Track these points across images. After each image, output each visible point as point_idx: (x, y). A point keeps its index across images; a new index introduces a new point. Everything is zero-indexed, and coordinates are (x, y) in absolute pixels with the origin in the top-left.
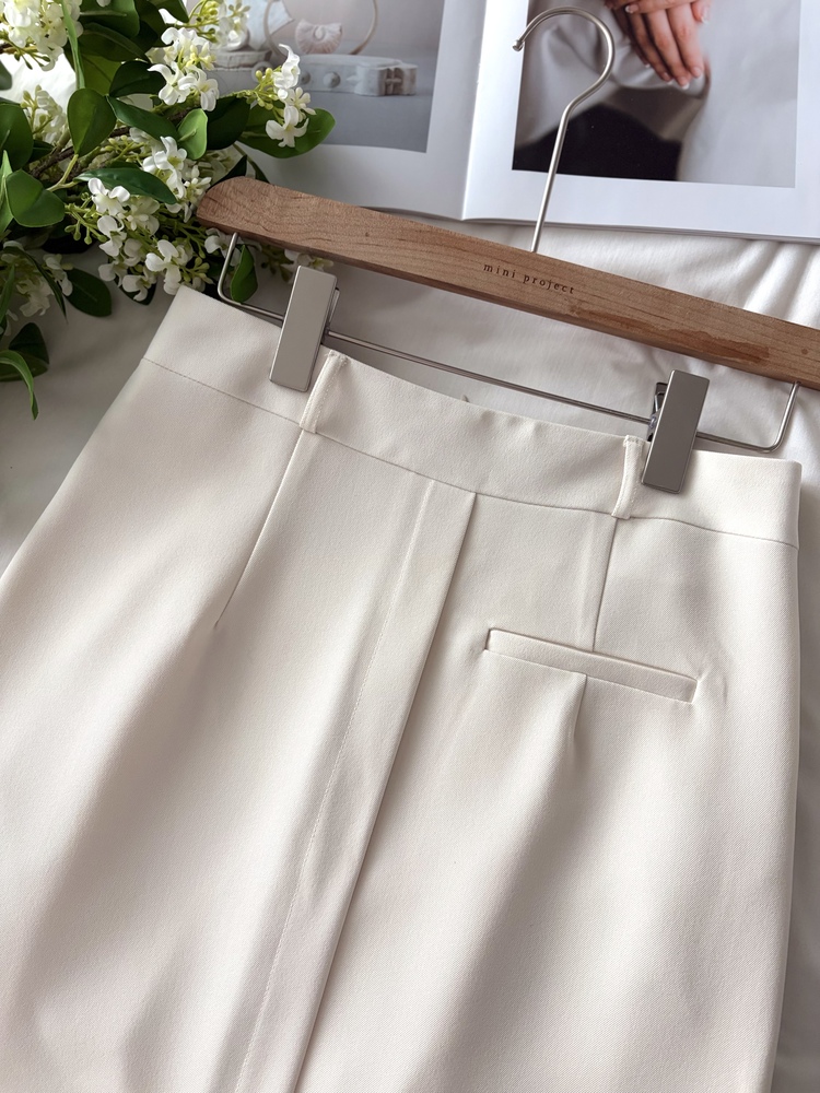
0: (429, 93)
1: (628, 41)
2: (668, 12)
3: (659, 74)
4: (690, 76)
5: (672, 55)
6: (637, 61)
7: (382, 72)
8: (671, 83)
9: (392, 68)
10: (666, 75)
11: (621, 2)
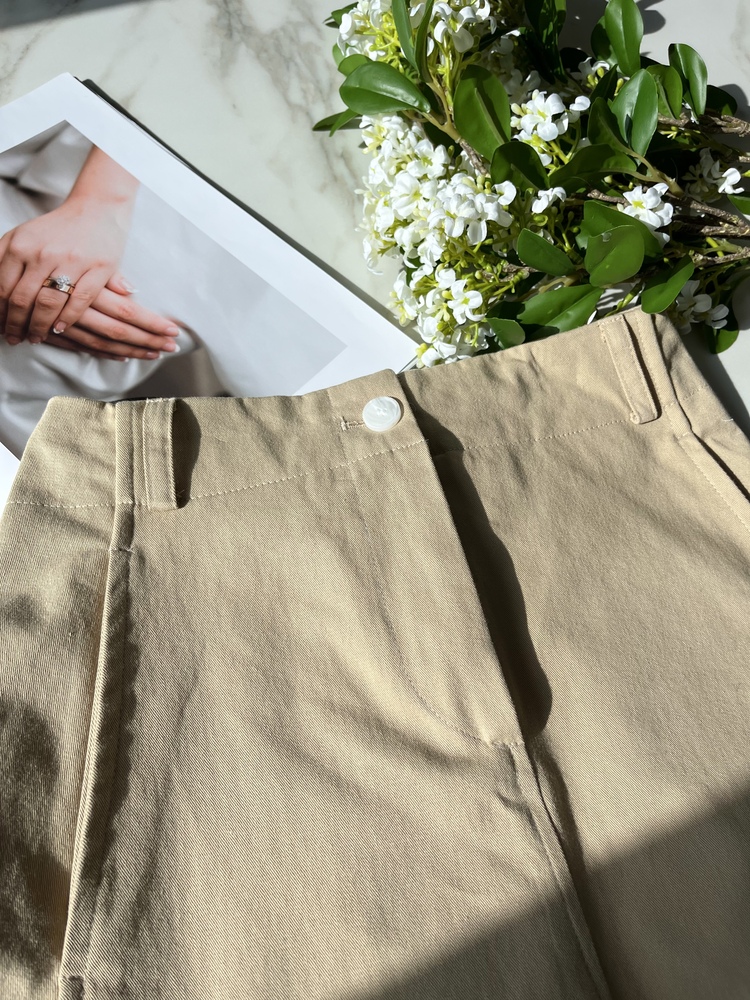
2: (93, 306)
11: (44, 329)
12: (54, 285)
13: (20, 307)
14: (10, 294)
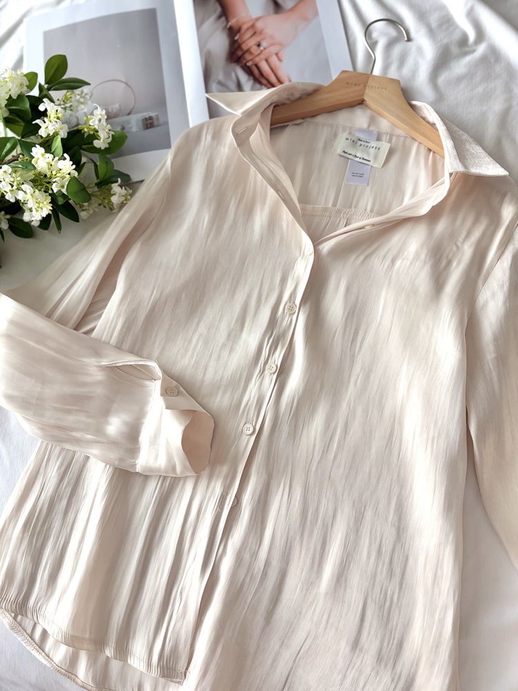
0: (167, 123)
1: (251, 78)
2: (266, 60)
7: (143, 120)
9: (147, 117)
11: (244, 62)
12: (259, 45)
13: (242, 49)
14: (243, 43)
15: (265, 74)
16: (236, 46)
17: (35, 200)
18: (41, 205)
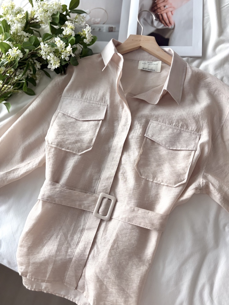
0: (118, 31)
2: (166, 13)
3: (165, 26)
4: (171, 25)
5: (167, 22)
6: (160, 23)
7: (109, 28)
8: (167, 27)
9: (111, 27)
10: (166, 25)
11: (157, 12)
15: (164, 19)
16: (155, 5)
17: (54, 61)
18: (56, 63)
